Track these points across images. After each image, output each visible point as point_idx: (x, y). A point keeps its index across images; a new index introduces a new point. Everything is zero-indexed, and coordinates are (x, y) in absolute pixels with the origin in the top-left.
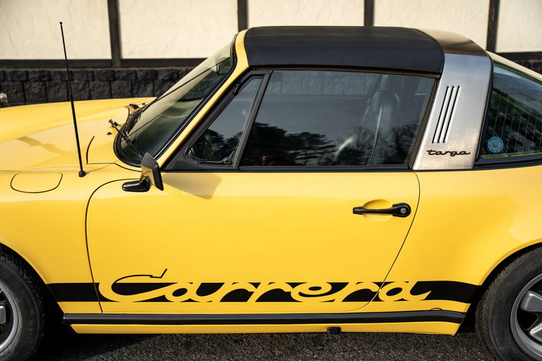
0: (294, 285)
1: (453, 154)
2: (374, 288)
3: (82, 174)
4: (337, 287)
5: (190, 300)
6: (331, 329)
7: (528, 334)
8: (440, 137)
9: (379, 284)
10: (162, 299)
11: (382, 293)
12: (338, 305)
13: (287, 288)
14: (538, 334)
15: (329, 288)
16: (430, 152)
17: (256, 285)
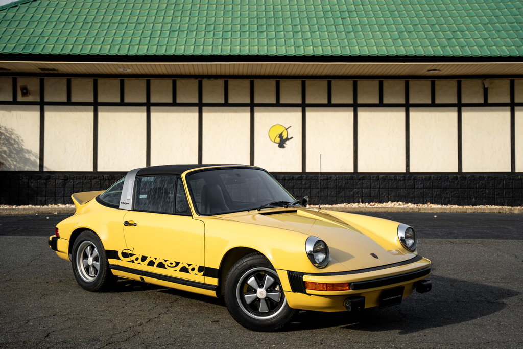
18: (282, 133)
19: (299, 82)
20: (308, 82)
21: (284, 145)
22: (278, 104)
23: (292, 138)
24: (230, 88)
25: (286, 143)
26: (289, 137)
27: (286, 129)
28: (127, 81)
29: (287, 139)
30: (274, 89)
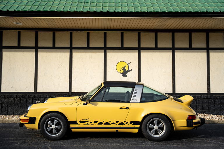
0: (110, 121)
1: (136, 100)
2: (124, 122)
3: (76, 102)
4: (117, 122)
5: (92, 124)
6: (116, 130)
7: (151, 132)
8: (134, 97)
9: (124, 121)
10: (88, 124)
11: (125, 123)
12: (117, 126)
13: (109, 122)
14: (152, 132)
15: (116, 122)
16: (133, 100)
17: (104, 121)
18: (125, 67)
19: (136, 33)
20: (142, 34)
21: (127, 75)
22: (122, 48)
23: (131, 70)
24: (91, 37)
25: (128, 73)
26: (130, 69)
27: (128, 64)
28: (22, 33)
29: (128, 71)
30: (120, 38)
